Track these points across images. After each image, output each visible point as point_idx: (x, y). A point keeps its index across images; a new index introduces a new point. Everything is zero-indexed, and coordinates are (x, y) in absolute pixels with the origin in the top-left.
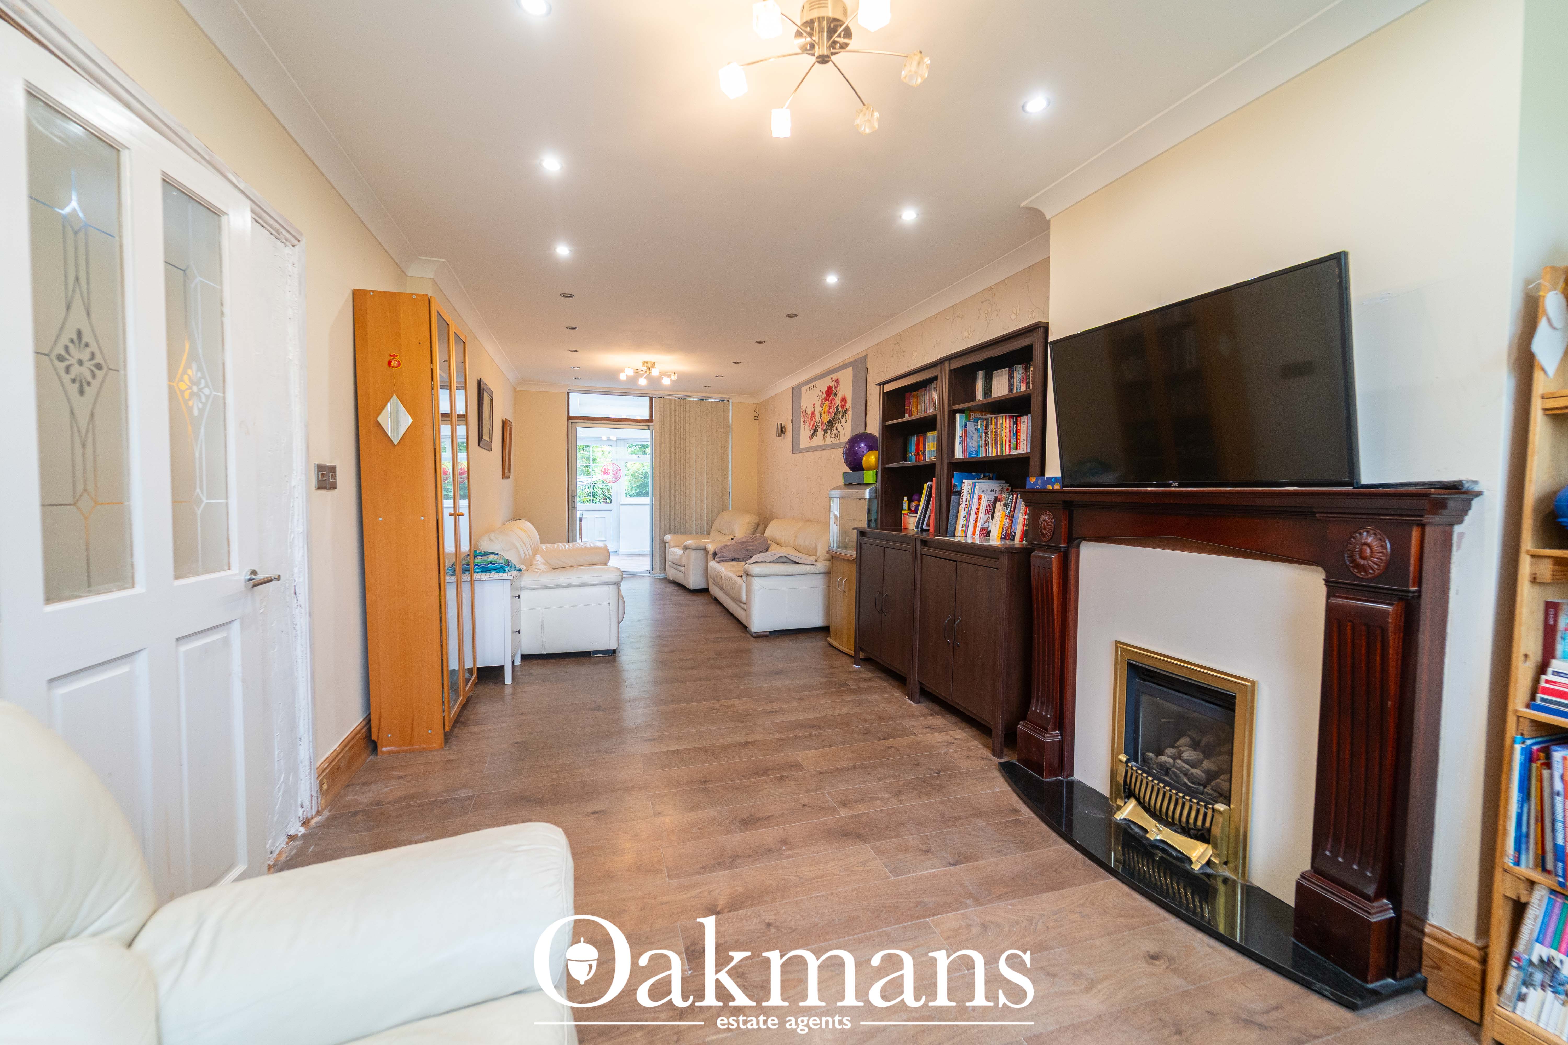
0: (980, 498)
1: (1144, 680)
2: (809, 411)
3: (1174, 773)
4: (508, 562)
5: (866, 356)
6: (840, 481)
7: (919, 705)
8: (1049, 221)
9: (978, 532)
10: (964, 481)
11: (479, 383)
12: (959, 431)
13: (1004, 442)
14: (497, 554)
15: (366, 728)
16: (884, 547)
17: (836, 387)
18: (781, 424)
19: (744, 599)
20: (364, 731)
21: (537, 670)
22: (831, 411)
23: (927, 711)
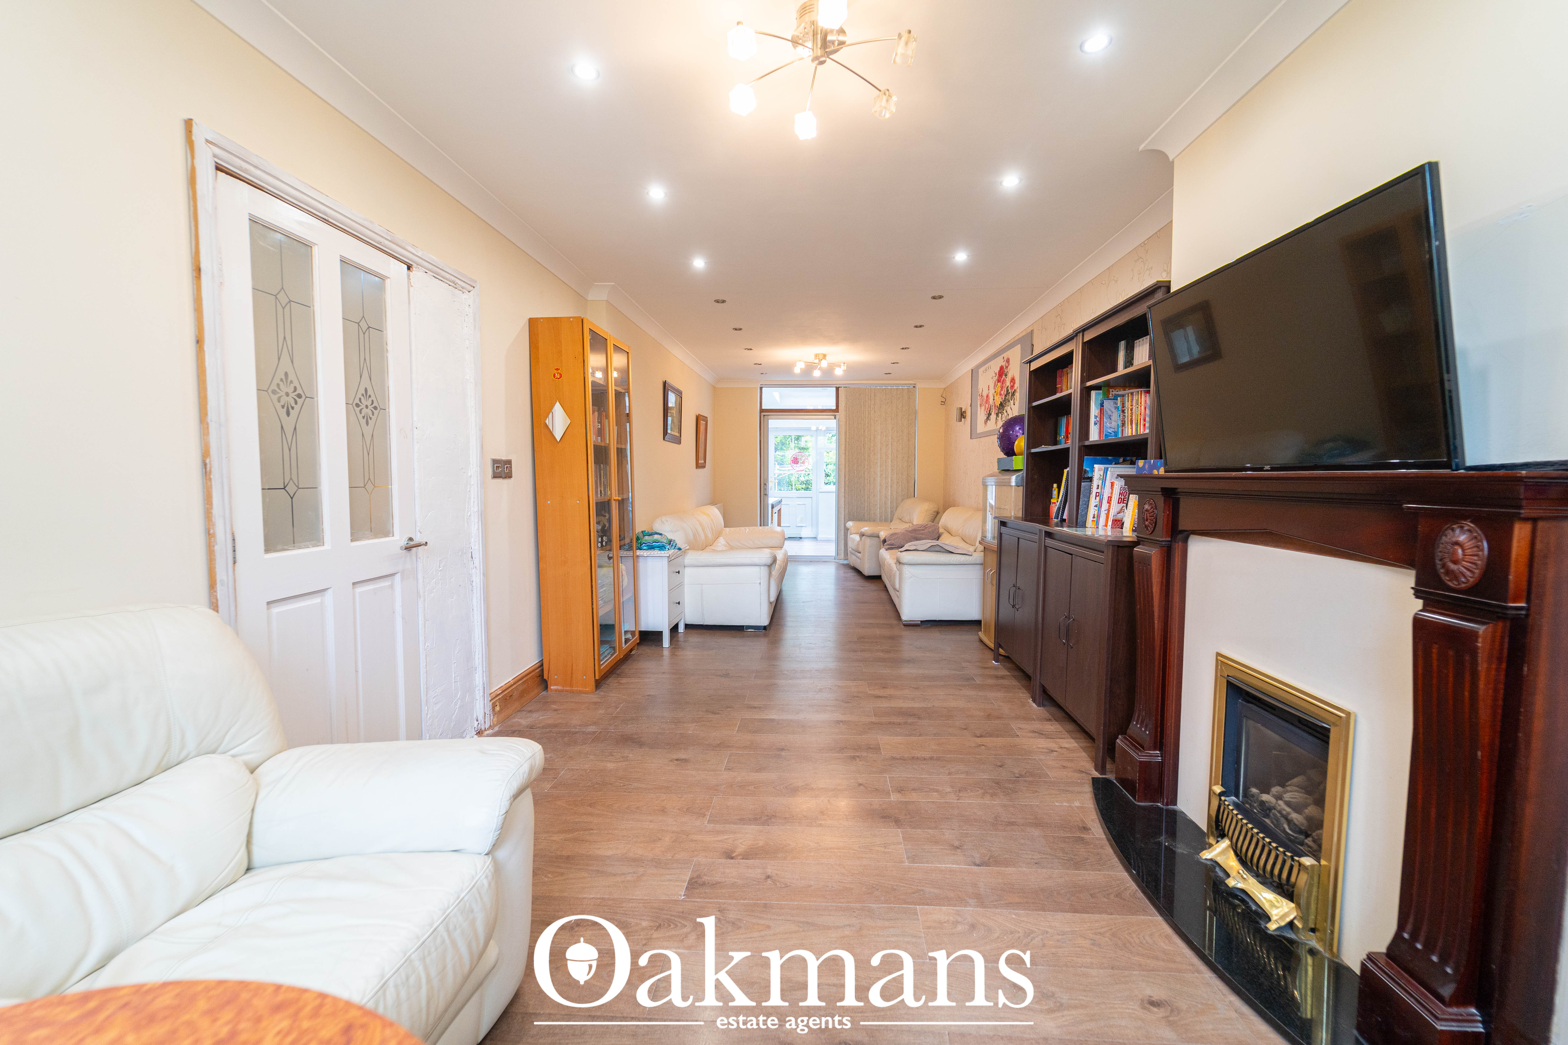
0: (1112, 484)
1: (1248, 702)
2: (985, 394)
3: (1275, 815)
4: (670, 542)
5: (1032, 332)
6: (995, 468)
7: (1042, 708)
8: (1173, 162)
9: (1110, 523)
10: (1096, 466)
11: (665, 382)
12: (1094, 411)
13: (1139, 421)
14: (661, 534)
15: (540, 669)
16: (1019, 538)
17: (1007, 367)
18: (961, 409)
19: (897, 586)
20: (538, 670)
22: (1002, 392)
23: (1047, 715)
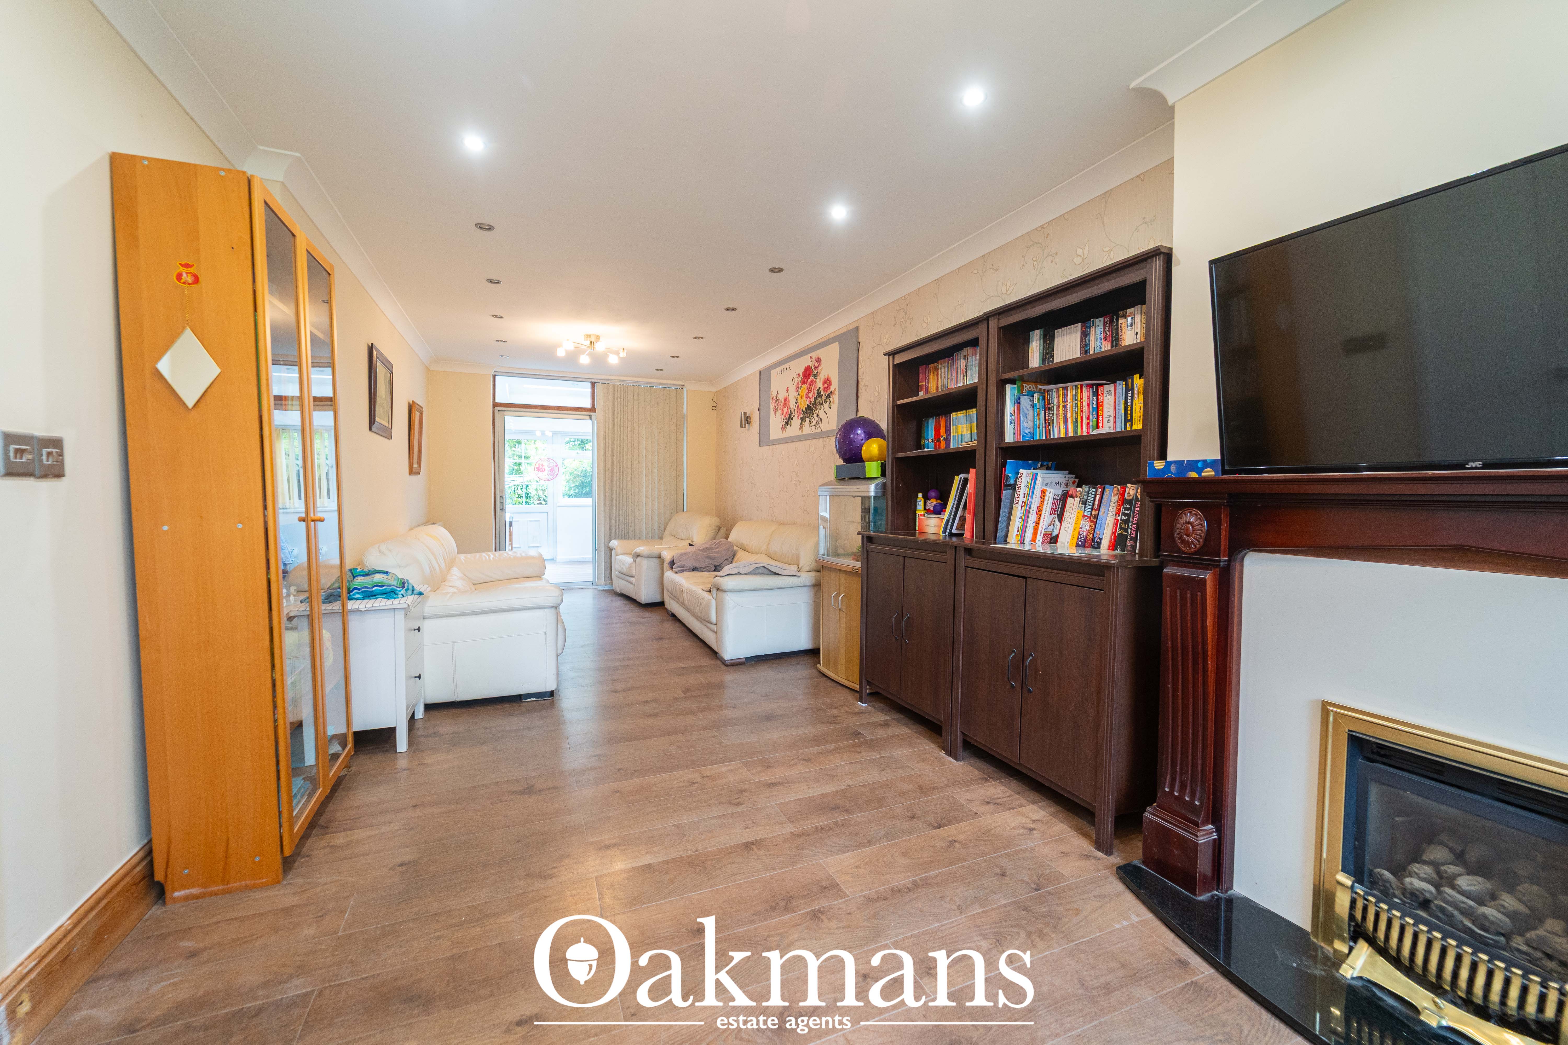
0: (1043, 493)
1: (1373, 761)
2: (781, 397)
3: (1442, 909)
4: (404, 583)
5: (857, 328)
6: (832, 476)
7: (962, 763)
8: (1172, 104)
9: (1040, 537)
10: (1021, 471)
11: (371, 349)
12: (1009, 407)
13: (1079, 419)
14: (387, 573)
15: (144, 863)
16: (904, 557)
17: (816, 368)
18: (745, 413)
19: (713, 618)
21: (446, 726)
22: (810, 395)
23: (976, 773)
